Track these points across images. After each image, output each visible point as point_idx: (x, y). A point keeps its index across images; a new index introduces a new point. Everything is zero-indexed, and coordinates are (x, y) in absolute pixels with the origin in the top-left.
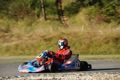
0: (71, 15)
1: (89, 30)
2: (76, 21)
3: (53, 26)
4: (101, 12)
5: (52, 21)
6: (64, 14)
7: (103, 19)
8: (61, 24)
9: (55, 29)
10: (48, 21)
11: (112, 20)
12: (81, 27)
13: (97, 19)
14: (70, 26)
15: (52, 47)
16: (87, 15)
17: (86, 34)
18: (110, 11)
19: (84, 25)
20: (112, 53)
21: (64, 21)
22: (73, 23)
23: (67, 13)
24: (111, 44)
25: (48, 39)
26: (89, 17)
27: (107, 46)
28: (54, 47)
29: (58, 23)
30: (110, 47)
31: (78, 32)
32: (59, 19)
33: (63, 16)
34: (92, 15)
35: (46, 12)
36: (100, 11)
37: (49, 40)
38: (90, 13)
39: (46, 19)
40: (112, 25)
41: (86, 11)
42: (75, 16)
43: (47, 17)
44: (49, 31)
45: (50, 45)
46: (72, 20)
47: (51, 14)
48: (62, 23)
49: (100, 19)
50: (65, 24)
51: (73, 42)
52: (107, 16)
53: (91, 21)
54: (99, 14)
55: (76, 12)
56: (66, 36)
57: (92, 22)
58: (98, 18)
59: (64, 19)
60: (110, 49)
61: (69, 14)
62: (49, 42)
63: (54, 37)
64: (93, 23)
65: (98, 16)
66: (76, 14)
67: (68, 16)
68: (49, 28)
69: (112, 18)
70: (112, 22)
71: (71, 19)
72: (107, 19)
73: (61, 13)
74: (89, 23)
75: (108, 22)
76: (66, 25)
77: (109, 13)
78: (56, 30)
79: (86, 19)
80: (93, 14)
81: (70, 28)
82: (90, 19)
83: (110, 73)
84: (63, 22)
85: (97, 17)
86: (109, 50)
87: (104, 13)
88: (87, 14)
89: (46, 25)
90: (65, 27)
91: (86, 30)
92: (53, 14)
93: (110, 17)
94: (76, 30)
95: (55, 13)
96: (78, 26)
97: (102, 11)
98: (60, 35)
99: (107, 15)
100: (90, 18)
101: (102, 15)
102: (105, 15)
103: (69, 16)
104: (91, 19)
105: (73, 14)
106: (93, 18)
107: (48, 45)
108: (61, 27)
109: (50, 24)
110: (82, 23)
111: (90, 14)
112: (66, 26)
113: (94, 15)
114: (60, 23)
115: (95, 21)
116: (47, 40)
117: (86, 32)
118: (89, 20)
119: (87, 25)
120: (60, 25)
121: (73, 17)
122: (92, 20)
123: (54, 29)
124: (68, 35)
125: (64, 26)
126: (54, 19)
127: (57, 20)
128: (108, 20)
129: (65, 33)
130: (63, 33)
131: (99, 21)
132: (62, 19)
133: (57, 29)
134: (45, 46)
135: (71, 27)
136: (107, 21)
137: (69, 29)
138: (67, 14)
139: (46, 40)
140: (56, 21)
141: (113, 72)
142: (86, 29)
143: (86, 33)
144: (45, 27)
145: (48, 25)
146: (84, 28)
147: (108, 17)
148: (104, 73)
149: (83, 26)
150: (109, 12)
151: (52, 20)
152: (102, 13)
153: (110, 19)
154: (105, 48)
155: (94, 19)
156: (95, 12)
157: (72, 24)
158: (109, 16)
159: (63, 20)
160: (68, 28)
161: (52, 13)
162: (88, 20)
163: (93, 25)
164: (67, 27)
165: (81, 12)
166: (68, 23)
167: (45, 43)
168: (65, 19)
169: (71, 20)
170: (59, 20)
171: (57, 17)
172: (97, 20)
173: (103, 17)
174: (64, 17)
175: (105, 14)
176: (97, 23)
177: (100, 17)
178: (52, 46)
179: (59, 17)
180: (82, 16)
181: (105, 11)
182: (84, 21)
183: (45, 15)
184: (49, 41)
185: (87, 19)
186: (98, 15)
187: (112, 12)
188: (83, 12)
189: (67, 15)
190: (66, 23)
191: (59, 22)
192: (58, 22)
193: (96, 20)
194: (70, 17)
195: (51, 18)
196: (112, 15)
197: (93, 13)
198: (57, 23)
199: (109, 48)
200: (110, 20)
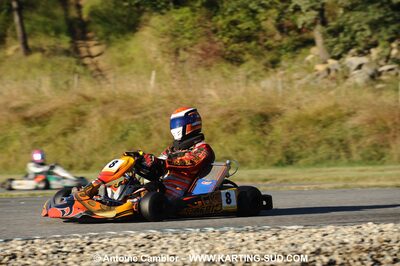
0: (112, 37)
1: (174, 88)
2: (129, 56)
3: (51, 75)
4: (213, 28)
5: (48, 56)
6: (90, 35)
7: (220, 51)
8: (79, 69)
9: (61, 83)
10: (37, 57)
11: (247, 56)
12: (149, 78)
13: (200, 52)
14: (110, 75)
15: (51, 145)
16: (167, 39)
17: (164, 100)
18: (239, 26)
19: (159, 70)
20: (249, 162)
21: (91, 57)
22: (121, 64)
23: (99, 29)
24: (245, 132)
25: (37, 118)
26: (173, 44)
27: (232, 139)
28: (56, 145)
29: (71, 63)
30: (241, 142)
31: (139, 94)
32: (72, 50)
33: (86, 39)
34: (185, 38)
35: (27, 26)
36: (209, 24)
37: (41, 120)
38: (178, 31)
39: (28, 50)
40: (249, 73)
41: (163, 25)
42: (128, 40)
43: (31, 43)
44: (38, 90)
45: (42, 138)
46: (119, 55)
47: (46, 33)
48: (85, 65)
49: (208, 52)
50: (92, 68)
51: (120, 128)
52: (232, 40)
53: (181, 58)
54: (207, 34)
55: (131, 26)
56: (97, 106)
57: (183, 61)
58: (203, 49)
59: (88, 52)
60: (242, 150)
61: (108, 34)
62: (37, 128)
63: (56, 109)
64: (187, 66)
65: (203, 41)
66: (128, 36)
67: (103, 41)
68: (40, 81)
69: (247, 49)
70: (247, 60)
71: (114, 49)
72: (232, 51)
73: (78, 30)
74: (173, 64)
75: (236, 60)
76: (98, 70)
77: (237, 32)
78: (65, 87)
79: (163, 52)
80: (187, 35)
81: (112, 81)
82: (177, 53)
83: (244, 228)
84: (87, 61)
85: (200, 45)
86: (240, 153)
87: (220, 32)
88: (165, 34)
89: (29, 71)
90: (95, 77)
91: (164, 88)
92: (53, 34)
93: (241, 45)
94: (129, 89)
95: (58, 31)
96: (136, 72)
97: (213, 26)
98: (77, 106)
99: (231, 37)
100: (178, 49)
101: (216, 39)
102: (225, 39)
103: (106, 40)
104: (181, 52)
105: (120, 36)
106: (185, 50)
107: (35, 139)
108: (79, 78)
109: (41, 66)
110: (150, 66)
111: (176, 36)
112: (98, 74)
113: (190, 39)
114: (78, 64)
115: (193, 57)
116: (33, 120)
117: (165, 94)
118: (173, 56)
119: (167, 70)
120: (75, 72)
121: (119, 45)
122: (183, 55)
123: (55, 85)
124: (105, 103)
125: (92, 72)
126: (55, 51)
127: (67, 53)
128: (234, 55)
129: (95, 96)
130: (88, 99)
131: (205, 59)
132: (83, 50)
133: (67, 83)
134: (26, 142)
135: (115, 77)
136: (230, 57)
137: (109, 83)
138: (100, 33)
139: (27, 121)
140: (64, 58)
141: (252, 224)
142: (165, 85)
143: (164, 98)
144: (25, 78)
145: (34, 70)
146: (158, 80)
147: (236, 45)
148: (226, 228)
149: (154, 73)
150: (239, 29)
151: (47, 53)
152: (215, 31)
153: (240, 52)
154: (227, 148)
155: (189, 51)
156: (191, 29)
157: (118, 69)
158: (238, 42)
159: (86, 54)
160: (103, 82)
161: (48, 28)
162: (170, 54)
163: (188, 73)
164: (100, 77)
165: (148, 28)
166: (102, 62)
167: (24, 131)
168: (95, 50)
169: (114, 53)
170: (74, 52)
171: (65, 42)
172: (201, 55)
173: (221, 43)
174: (91, 43)
175: (224, 35)
176: (199, 64)
177: (208, 44)
178: (49, 141)
179: (71, 42)
180: (148, 40)
181: (224, 27)
182: (155, 58)
183: (25, 37)
184: (40, 123)
185: (166, 50)
186: (204, 39)
187: (248, 29)
188: (154, 28)
189: (101, 38)
190: (96, 64)
191: (73, 60)
192: (68, 62)
193: (196, 54)
194: (109, 43)
195: (45, 48)
196: (248, 38)
197: (187, 31)
198: (66, 65)
199: (240, 146)
200: (240, 55)
